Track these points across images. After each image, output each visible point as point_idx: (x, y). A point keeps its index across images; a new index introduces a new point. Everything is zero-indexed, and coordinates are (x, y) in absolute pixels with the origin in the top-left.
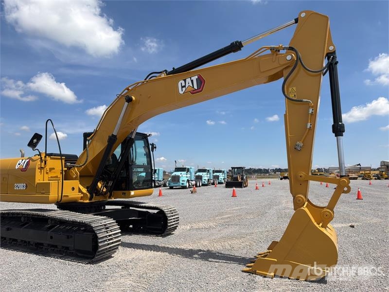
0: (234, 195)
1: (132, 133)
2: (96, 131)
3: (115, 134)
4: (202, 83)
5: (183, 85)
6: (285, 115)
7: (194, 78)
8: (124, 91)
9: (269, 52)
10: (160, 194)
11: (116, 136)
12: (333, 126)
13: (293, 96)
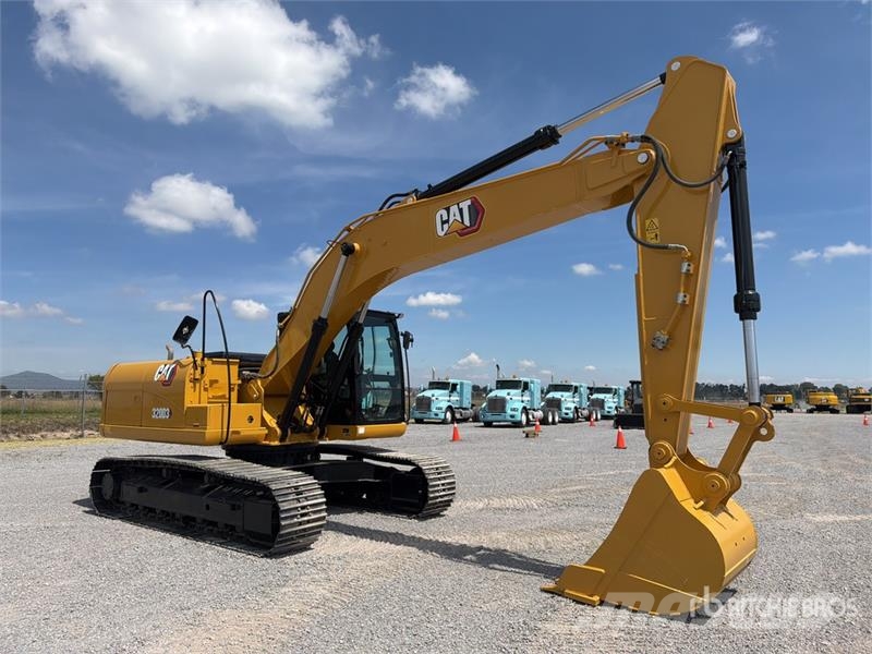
0: (620, 445)
2: (294, 310)
3: (324, 316)
4: (478, 214)
5: (445, 218)
6: (637, 276)
7: (465, 205)
8: (342, 233)
9: (604, 148)
10: (455, 438)
11: (326, 320)
12: (736, 298)
13: (653, 235)
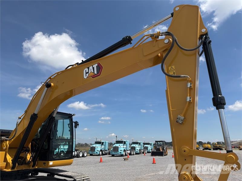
0: (154, 162)
1: (53, 112)
2: (26, 112)
3: (36, 113)
4: (100, 69)
5: (87, 71)
6: (167, 91)
7: (95, 66)
8: (48, 80)
9: (150, 39)
10: (101, 161)
12: (213, 99)
13: (172, 73)
